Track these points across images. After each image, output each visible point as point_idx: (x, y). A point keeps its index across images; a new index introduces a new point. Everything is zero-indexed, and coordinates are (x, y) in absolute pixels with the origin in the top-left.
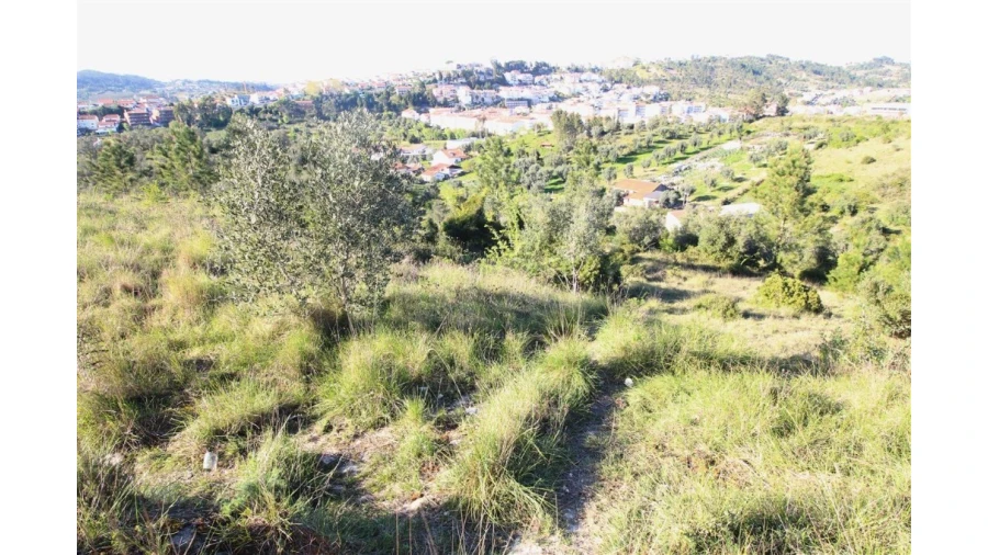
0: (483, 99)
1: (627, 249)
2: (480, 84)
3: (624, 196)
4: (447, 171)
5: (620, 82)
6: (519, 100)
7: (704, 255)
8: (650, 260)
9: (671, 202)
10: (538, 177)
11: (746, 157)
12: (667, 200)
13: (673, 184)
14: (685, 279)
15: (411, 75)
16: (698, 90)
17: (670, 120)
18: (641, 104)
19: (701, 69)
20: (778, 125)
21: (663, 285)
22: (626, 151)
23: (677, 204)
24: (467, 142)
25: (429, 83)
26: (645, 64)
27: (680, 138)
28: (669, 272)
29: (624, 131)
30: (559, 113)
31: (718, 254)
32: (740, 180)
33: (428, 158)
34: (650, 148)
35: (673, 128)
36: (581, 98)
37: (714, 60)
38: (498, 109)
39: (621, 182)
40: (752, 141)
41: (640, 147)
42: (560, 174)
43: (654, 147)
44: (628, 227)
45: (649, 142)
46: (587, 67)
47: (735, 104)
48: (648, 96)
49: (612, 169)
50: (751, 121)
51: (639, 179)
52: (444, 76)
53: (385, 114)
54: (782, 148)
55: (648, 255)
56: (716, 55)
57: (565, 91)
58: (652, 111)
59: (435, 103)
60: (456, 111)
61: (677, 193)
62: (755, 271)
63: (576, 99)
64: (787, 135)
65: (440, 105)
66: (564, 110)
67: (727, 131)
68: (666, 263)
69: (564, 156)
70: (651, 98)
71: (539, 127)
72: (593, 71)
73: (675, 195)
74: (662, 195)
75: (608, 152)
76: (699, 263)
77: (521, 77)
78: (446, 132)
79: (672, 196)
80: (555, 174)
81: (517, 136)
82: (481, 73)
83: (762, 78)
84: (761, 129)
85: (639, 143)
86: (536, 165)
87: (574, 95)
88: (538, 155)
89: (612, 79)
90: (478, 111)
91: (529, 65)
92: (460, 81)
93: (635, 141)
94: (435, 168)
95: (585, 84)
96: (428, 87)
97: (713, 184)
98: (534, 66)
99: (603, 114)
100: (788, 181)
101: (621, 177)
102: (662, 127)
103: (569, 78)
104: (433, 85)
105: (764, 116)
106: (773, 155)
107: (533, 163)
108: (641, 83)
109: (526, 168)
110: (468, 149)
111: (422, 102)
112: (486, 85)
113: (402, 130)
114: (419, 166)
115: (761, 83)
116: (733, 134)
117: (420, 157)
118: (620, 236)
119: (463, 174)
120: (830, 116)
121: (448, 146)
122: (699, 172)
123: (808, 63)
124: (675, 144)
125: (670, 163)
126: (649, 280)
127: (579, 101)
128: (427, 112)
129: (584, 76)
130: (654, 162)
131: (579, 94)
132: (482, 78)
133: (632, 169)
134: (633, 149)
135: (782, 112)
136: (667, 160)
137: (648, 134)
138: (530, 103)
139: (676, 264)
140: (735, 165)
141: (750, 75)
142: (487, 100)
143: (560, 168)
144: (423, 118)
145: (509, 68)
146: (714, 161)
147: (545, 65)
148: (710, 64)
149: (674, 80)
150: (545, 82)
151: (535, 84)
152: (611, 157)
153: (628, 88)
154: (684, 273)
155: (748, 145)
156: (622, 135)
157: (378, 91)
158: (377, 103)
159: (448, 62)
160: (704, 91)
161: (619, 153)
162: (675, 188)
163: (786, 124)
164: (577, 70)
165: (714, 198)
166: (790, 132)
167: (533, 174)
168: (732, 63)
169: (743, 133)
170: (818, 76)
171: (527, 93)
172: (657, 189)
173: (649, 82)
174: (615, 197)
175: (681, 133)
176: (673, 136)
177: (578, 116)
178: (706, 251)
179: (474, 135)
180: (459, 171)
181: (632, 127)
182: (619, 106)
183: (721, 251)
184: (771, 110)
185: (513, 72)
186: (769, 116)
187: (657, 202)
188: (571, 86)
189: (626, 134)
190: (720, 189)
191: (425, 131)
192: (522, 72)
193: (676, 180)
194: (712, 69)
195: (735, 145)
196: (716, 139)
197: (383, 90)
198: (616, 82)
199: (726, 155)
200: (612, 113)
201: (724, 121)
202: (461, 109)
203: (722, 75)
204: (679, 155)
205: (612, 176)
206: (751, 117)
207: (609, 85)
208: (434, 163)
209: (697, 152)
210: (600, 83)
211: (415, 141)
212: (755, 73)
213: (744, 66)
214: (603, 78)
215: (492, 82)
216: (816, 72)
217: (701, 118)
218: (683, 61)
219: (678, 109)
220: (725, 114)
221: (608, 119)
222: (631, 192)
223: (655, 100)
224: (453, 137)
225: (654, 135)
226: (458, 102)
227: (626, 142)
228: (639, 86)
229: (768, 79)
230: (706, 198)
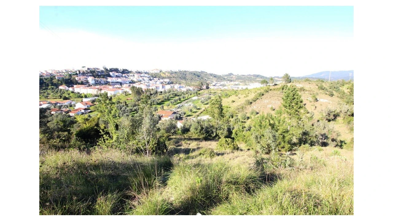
0: (100, 82)
1: (166, 135)
2: (99, 76)
3: (161, 117)
4: (83, 111)
5: (156, 77)
6: (116, 82)
7: (194, 135)
8: (175, 138)
9: (178, 117)
10: (126, 111)
11: (200, 101)
12: (177, 117)
13: (178, 112)
14: (189, 144)
15: (64, 71)
16: (181, 81)
17: (174, 90)
18: (163, 85)
19: (182, 74)
20: (207, 92)
21: (182, 147)
22: (160, 101)
23: (180, 118)
24: (93, 99)
25: (74, 75)
26: (164, 72)
27: (178, 96)
28: (183, 142)
29: (159, 94)
30: (133, 87)
31: (199, 134)
32: (199, 109)
33: (73, 106)
34: (168, 99)
35: (176, 92)
36: (142, 82)
37: (186, 72)
38: (107, 86)
39: (160, 112)
40: (201, 97)
41: (165, 99)
42: (136, 110)
43: (170, 99)
44: (165, 127)
45: (168, 97)
46: (143, 72)
47: (193, 85)
48: (166, 82)
49: (156, 107)
50: (199, 91)
51: (166, 111)
52: (81, 72)
53: (50, 87)
54: (210, 98)
55: (174, 137)
56: (186, 70)
57: (135, 80)
58: (168, 87)
59: (77, 83)
60: (87, 87)
61: (180, 114)
62: (211, 138)
63: (140, 83)
64: (210, 95)
65: (79, 84)
66: (135, 86)
67: (193, 94)
68: (181, 139)
69: (137, 103)
70: (167, 83)
71: (125, 92)
72: (146, 73)
73: (179, 115)
74: (175, 115)
75: (154, 101)
76: (193, 138)
77: (117, 74)
78: (82, 95)
79: (178, 115)
80: (133, 110)
81: (116, 96)
82: (99, 72)
83: (200, 78)
84: (203, 93)
85: (164, 98)
86: (125, 107)
87: (139, 81)
88: (126, 103)
89: (153, 76)
90: (98, 87)
91: (120, 70)
92: (89, 74)
93: (163, 97)
94: (77, 110)
95: (143, 78)
96: (73, 76)
97: (191, 111)
98: (122, 70)
99: (151, 88)
100: (216, 106)
101: (159, 110)
102: (171, 92)
103: (136, 75)
104: (76, 76)
105: (203, 89)
106: (208, 101)
107: (124, 106)
108: (163, 78)
109: (121, 108)
110: (93, 101)
111: (70, 82)
112: (101, 77)
113: (59, 94)
114: (68, 109)
115: (200, 79)
116: (195, 94)
117: (69, 106)
118: (162, 131)
119: (91, 112)
120: (221, 89)
121: (83, 101)
122: (186, 106)
123: (212, 74)
124: (177, 98)
125: (176, 104)
126: (177, 146)
127: (141, 84)
128: (72, 86)
129: (142, 75)
130: (171, 104)
131: (141, 81)
132: (99, 74)
133: (163, 107)
134: (163, 100)
135: (208, 88)
136: (175, 103)
137: (167, 94)
138: (121, 84)
139: (185, 139)
140: (197, 104)
141: (197, 77)
142: (102, 82)
143: (135, 108)
144: (71, 89)
145: (111, 70)
146: (190, 103)
147: (127, 70)
148: (185, 73)
149: (174, 77)
150: (127, 76)
151: (123, 77)
152: (155, 103)
153: (159, 79)
154: (188, 142)
155: (200, 98)
156: (158, 95)
157: (46, 77)
158: (45, 83)
159: (83, 67)
160: (184, 81)
161: (158, 101)
162: (179, 113)
163: (210, 91)
164: (139, 73)
165: (192, 115)
166: (211, 94)
167: (124, 110)
168: (191, 73)
169: (197, 94)
170: (215, 78)
171: (119, 80)
172: (173, 113)
173: (165, 78)
174: (158, 117)
175: (178, 94)
176: (176, 95)
177: (141, 88)
178: (195, 133)
179: (96, 96)
180: (89, 111)
181: (161, 92)
182: (156, 85)
183: (199, 132)
184: (204, 87)
185: (113, 72)
186: (204, 89)
187: (173, 118)
188: (137, 78)
189: (160, 95)
190: (193, 112)
191: (71, 95)
192: (117, 72)
193: (179, 110)
194: (185, 75)
195: (195, 98)
196: (190, 96)
197: (49, 77)
198: (154, 77)
199: (194, 101)
200: (154, 87)
201: (191, 90)
202: (89, 85)
203: (188, 77)
204: (179, 101)
205: (156, 110)
206: (199, 89)
207: (152, 78)
208: (76, 108)
209: (184, 101)
210: (148, 78)
211: (66, 98)
212: (198, 76)
213: (195, 74)
214: (149, 76)
215: (104, 76)
216: (215, 77)
217: (184, 90)
218: (176, 72)
219: (176, 86)
220: (191, 88)
221: (153, 89)
222: (164, 115)
223: (168, 84)
224: (86, 97)
225: (170, 95)
226: (88, 83)
227: (160, 97)
228: (162, 79)
229: (202, 78)
230: (189, 116)
